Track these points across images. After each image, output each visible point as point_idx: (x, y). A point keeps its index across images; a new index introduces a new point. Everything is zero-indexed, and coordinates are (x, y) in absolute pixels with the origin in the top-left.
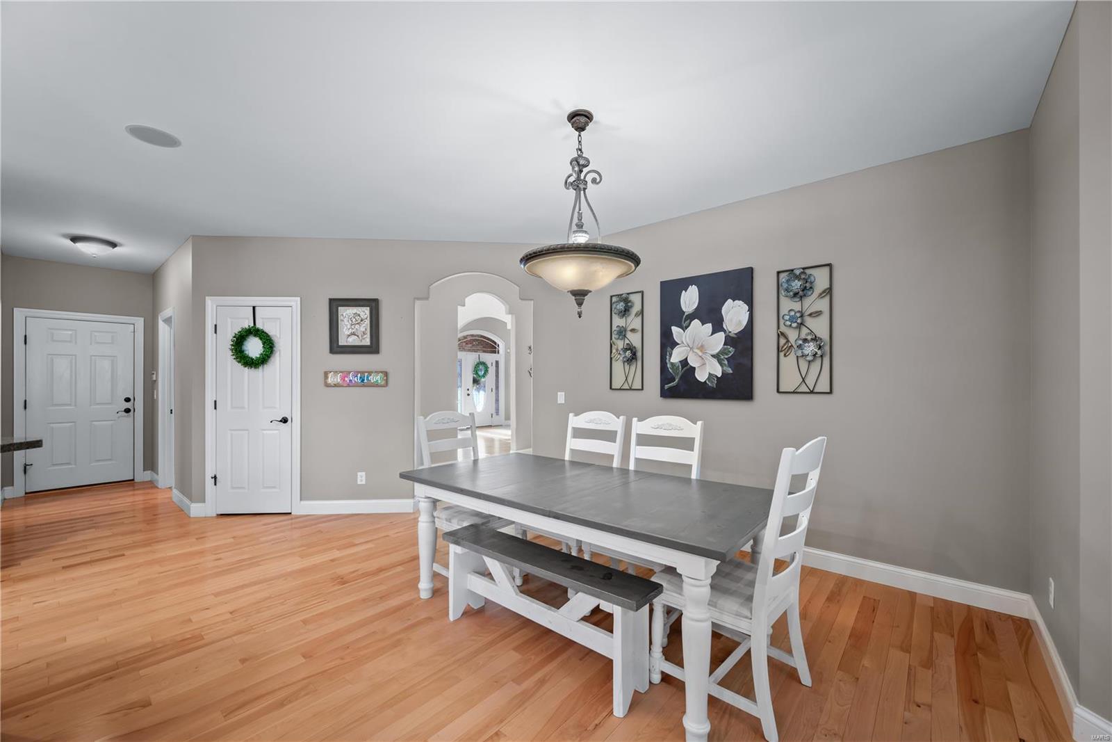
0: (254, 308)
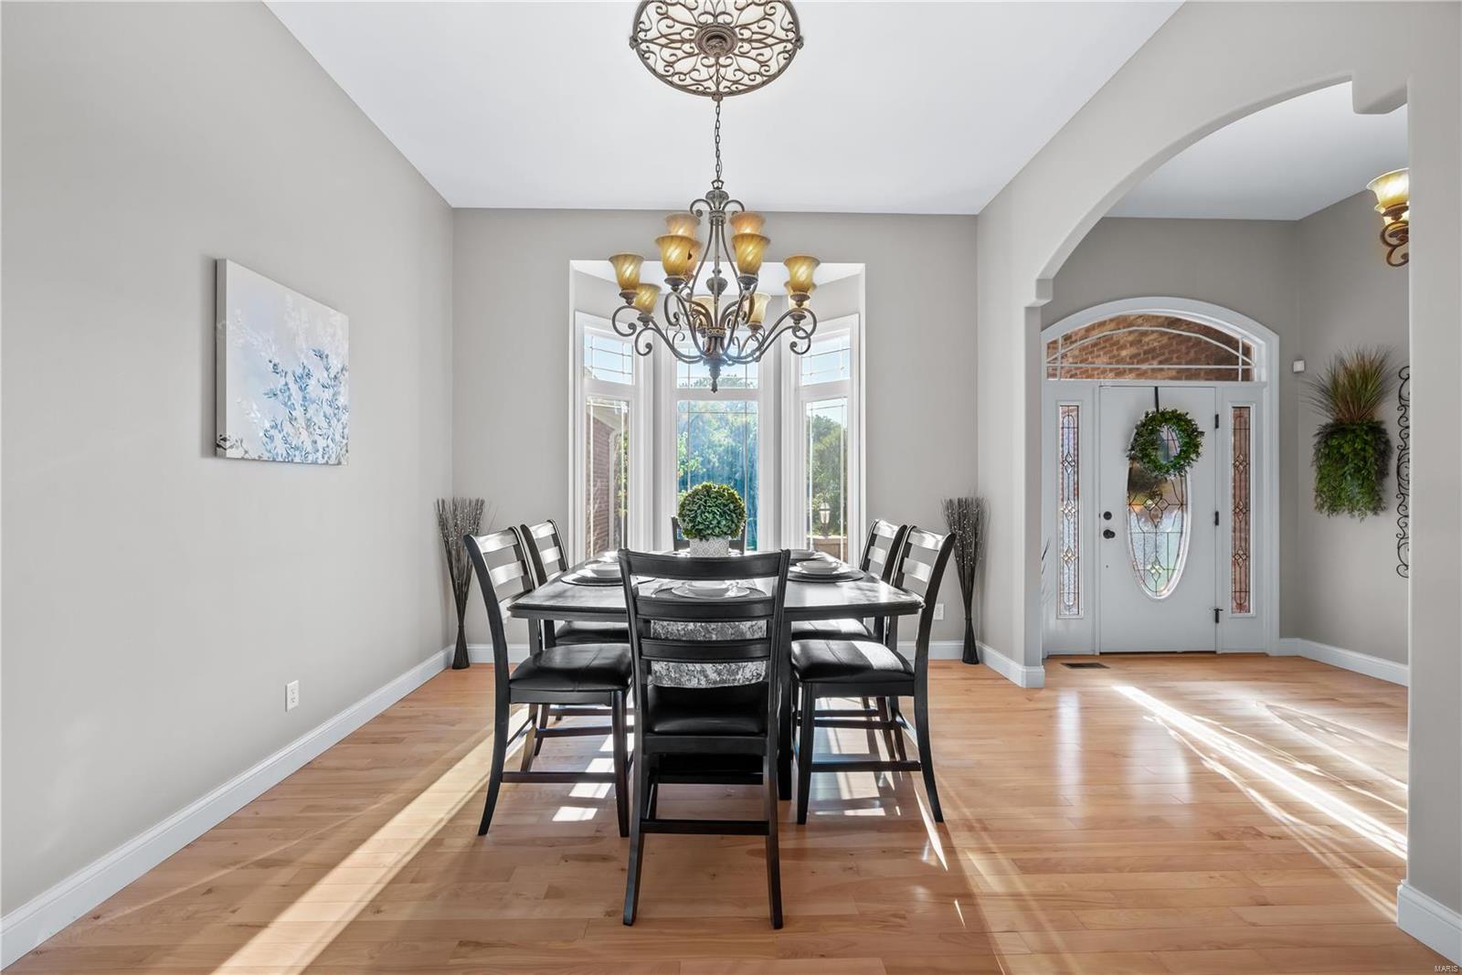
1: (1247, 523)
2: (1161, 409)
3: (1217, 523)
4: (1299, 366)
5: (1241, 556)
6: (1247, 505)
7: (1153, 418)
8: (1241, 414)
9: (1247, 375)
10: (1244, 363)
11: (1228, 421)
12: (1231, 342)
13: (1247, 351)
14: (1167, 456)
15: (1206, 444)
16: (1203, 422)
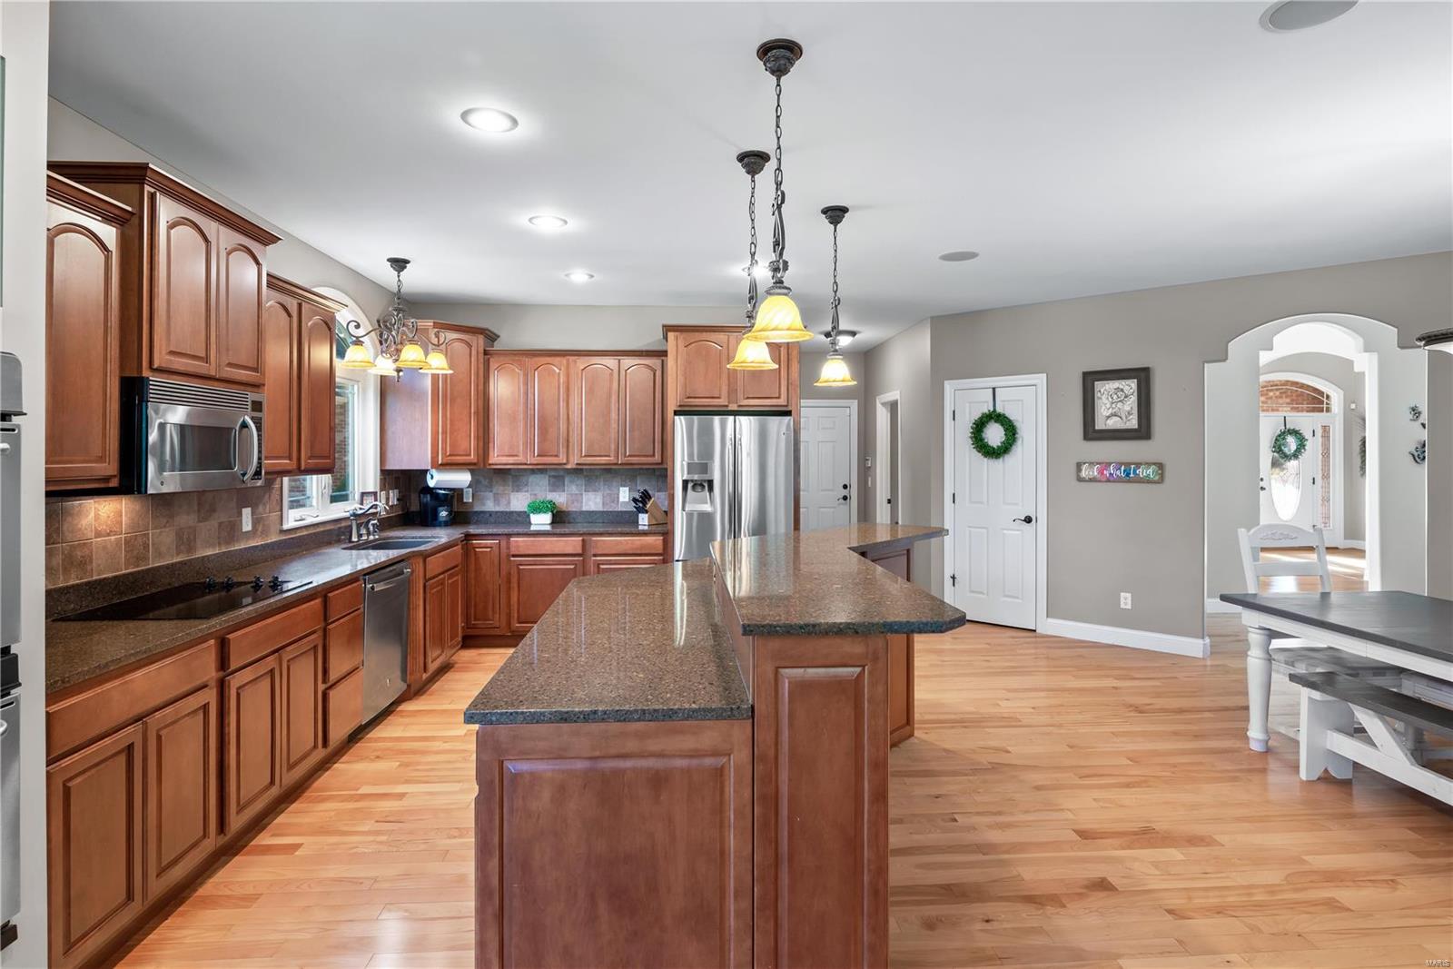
0: (994, 389)
1: (1329, 483)
2: (1288, 427)
3: (1314, 483)
4: (1353, 406)
5: (1326, 500)
6: (1328, 474)
7: (1284, 432)
8: (1326, 429)
9: (1328, 410)
10: (1327, 404)
11: (1319, 432)
12: (1321, 393)
13: (1328, 397)
14: (1290, 450)
15: (1308, 445)
16: (1307, 434)
